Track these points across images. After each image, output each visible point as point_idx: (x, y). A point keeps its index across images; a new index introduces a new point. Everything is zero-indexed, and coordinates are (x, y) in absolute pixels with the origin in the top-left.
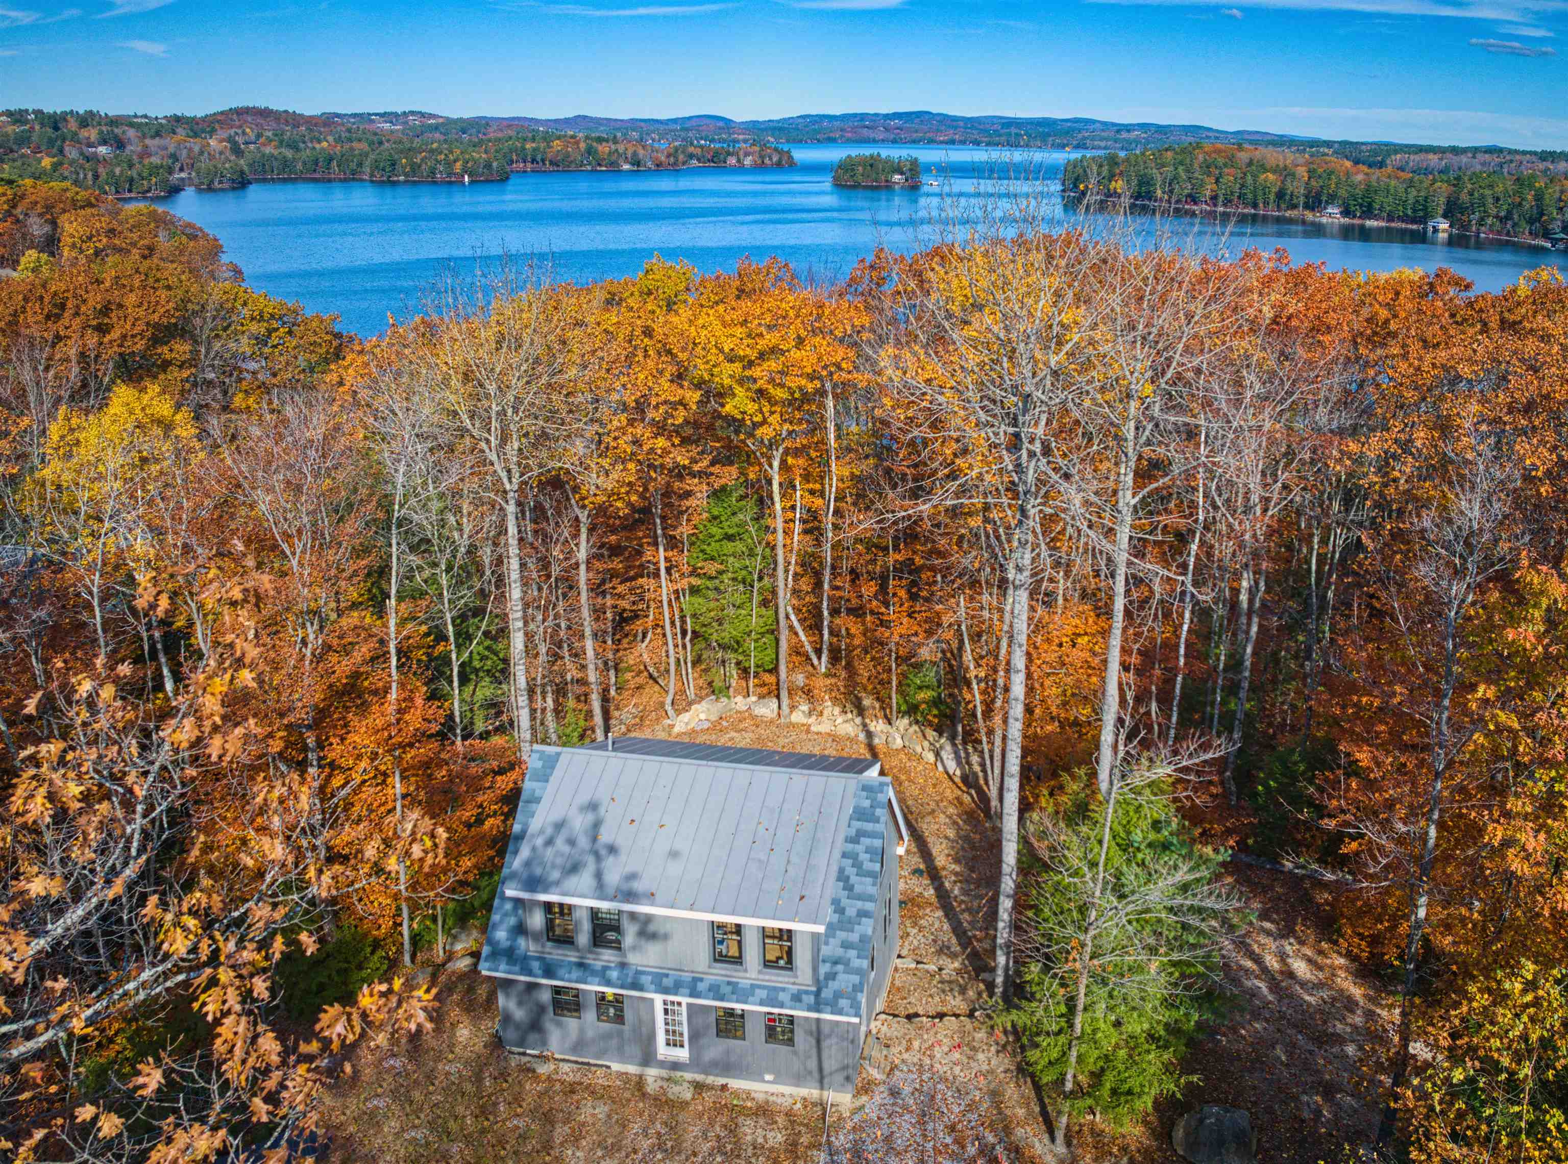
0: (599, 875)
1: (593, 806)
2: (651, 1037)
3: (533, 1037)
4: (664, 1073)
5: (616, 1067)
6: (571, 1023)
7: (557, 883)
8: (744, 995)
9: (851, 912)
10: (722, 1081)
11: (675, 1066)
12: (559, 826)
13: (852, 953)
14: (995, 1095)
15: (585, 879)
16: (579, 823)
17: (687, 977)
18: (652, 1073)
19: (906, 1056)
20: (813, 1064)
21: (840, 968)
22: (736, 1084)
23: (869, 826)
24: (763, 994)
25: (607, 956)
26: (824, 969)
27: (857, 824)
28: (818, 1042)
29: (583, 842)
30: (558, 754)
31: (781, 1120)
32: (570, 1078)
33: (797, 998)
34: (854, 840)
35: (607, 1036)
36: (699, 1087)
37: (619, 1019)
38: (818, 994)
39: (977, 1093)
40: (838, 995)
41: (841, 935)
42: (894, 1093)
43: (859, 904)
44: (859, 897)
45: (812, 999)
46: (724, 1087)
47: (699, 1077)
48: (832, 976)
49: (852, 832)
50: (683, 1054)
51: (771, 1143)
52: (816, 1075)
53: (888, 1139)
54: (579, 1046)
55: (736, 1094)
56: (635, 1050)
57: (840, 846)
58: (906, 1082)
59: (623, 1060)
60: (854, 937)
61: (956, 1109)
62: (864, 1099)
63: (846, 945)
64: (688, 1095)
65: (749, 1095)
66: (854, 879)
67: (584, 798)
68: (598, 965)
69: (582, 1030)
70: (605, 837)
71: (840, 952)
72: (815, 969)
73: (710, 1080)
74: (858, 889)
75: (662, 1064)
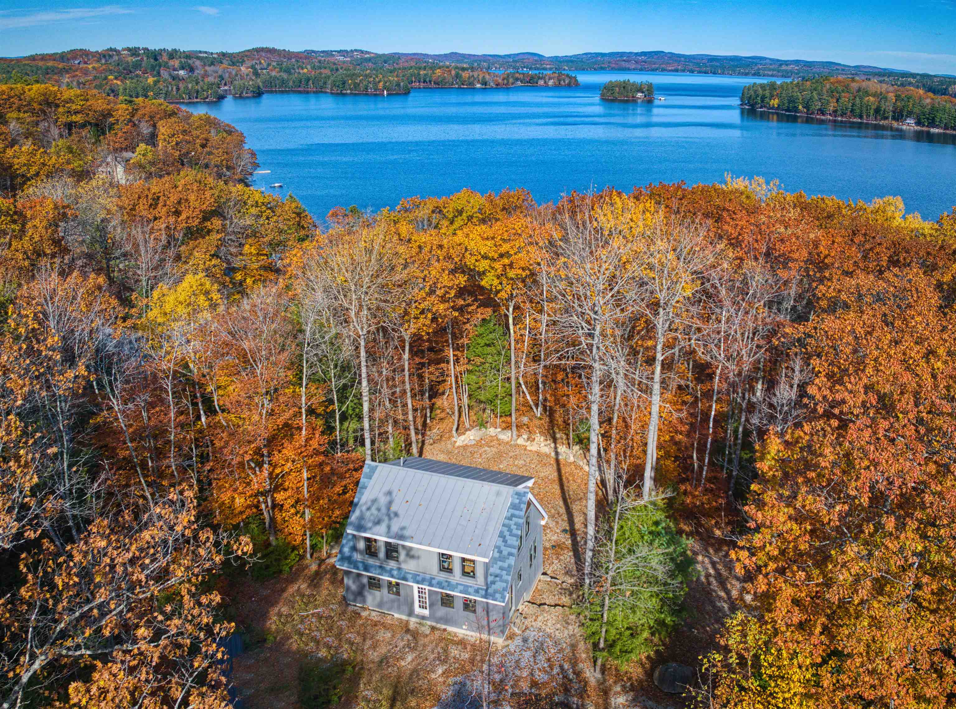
0: (389, 527)
1: (389, 493)
2: (412, 603)
3: (359, 599)
4: (418, 620)
5: (396, 615)
6: (377, 593)
7: (370, 529)
8: (453, 588)
9: (505, 553)
10: (443, 627)
11: (423, 618)
12: (374, 501)
13: (504, 573)
14: (574, 647)
15: (382, 528)
16: (383, 500)
17: (428, 577)
18: (413, 620)
19: (533, 623)
20: (485, 623)
21: (498, 579)
22: (450, 629)
23: (517, 513)
24: (461, 588)
25: (392, 564)
26: (490, 579)
27: (512, 511)
28: (488, 612)
29: (384, 510)
30: (377, 466)
31: (469, 647)
32: (376, 619)
33: (477, 591)
34: (510, 518)
35: (393, 601)
36: (433, 628)
37: (398, 593)
38: (486, 590)
39: (565, 645)
40: (495, 592)
41: (500, 563)
42: (525, 640)
43: (509, 550)
44: (510, 546)
45: (484, 592)
46: (445, 630)
47: (434, 624)
48: (493, 583)
49: (509, 514)
50: (426, 612)
51: (462, 658)
52: (487, 629)
53: (518, 662)
54: (381, 605)
55: (449, 633)
56: (405, 608)
57: (502, 520)
58: (532, 634)
59: (400, 613)
60: (506, 565)
61: (552, 651)
62: (510, 641)
63: (501, 568)
64: (428, 632)
65: (455, 635)
66: (508, 537)
67: (386, 489)
68: (388, 568)
69: (382, 597)
70: (394, 508)
71: (498, 572)
72: (486, 578)
73: (439, 626)
74: (509, 542)
75: (418, 616)
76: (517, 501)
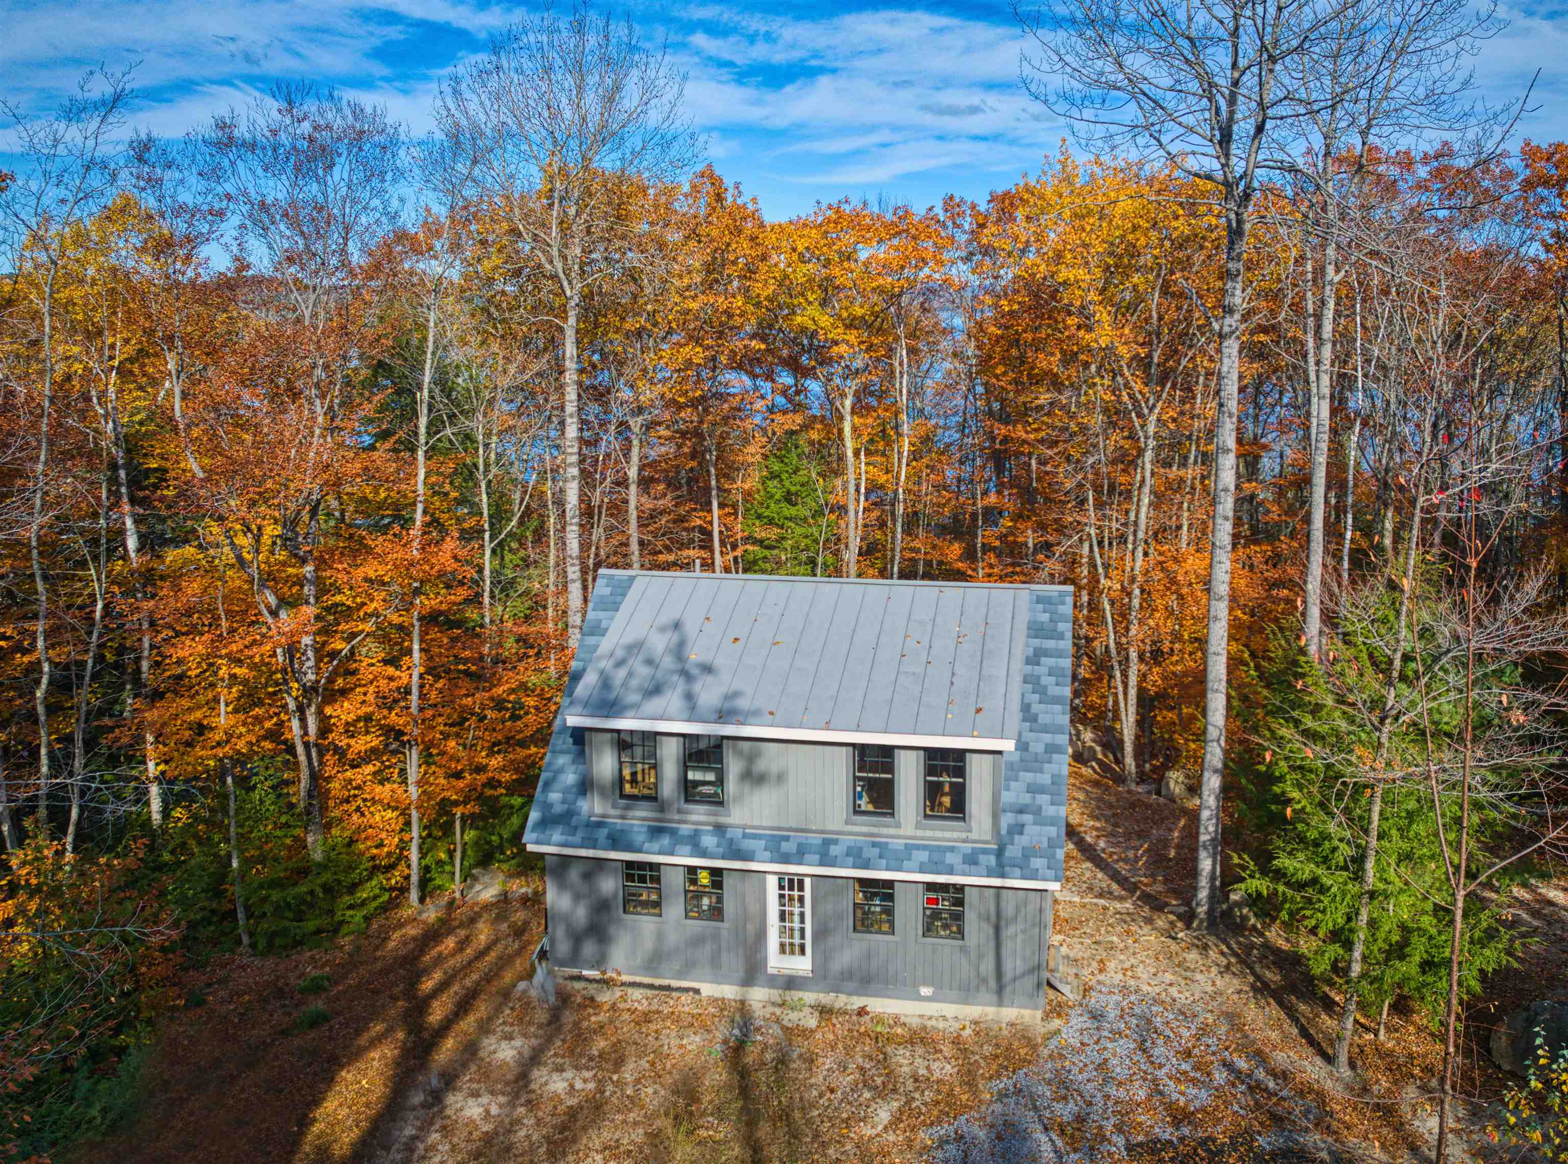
0: (690, 698)
2: (761, 935)
3: (589, 949)
4: (775, 994)
5: (708, 989)
6: (646, 923)
8: (897, 861)
10: (857, 1002)
11: (791, 982)
12: (635, 647)
13: (1043, 799)
17: (815, 839)
18: (758, 995)
19: (1101, 977)
20: (987, 967)
22: (879, 1005)
23: (1050, 644)
24: (924, 856)
25: (699, 814)
26: (1007, 820)
27: (1037, 642)
28: (997, 929)
31: (947, 1050)
32: (643, 1006)
33: (971, 860)
34: (1033, 659)
35: (697, 941)
36: (825, 1011)
37: (717, 913)
38: (1000, 853)
40: (1028, 853)
41: (1028, 777)
42: (1096, 1016)
43: (1047, 738)
44: (1046, 729)
45: (992, 860)
46: (862, 1012)
47: (826, 999)
48: (1019, 829)
49: (1030, 652)
50: (802, 965)
52: (992, 983)
53: (1102, 1066)
54: (655, 962)
55: (879, 1019)
56: (734, 962)
57: (1020, 656)
58: (1111, 1004)
59: (717, 980)
60: (1045, 779)
61: (1186, 1033)
62: (1057, 1023)
63: (1032, 789)
64: (812, 1023)
65: (897, 1021)
68: (685, 829)
69: (660, 936)
71: (1026, 799)
72: (996, 816)
73: (841, 1001)
75: (772, 981)
76: (1045, 617)
